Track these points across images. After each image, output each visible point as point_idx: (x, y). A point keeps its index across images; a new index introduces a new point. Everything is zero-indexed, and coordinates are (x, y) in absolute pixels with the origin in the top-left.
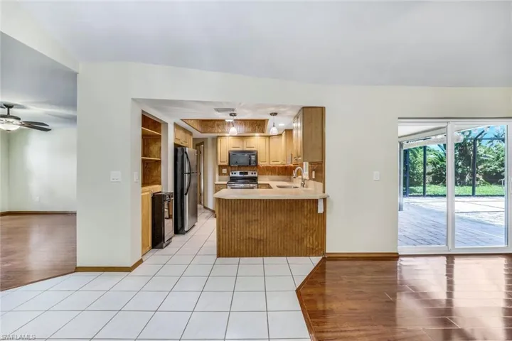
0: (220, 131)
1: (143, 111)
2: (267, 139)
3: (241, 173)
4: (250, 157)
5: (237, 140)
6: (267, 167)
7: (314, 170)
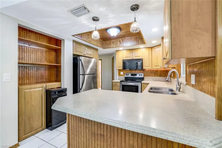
0: (114, 46)
1: (18, 24)
2: (150, 49)
3: (132, 75)
4: (137, 63)
5: (128, 52)
6: (151, 70)
7: (193, 73)
